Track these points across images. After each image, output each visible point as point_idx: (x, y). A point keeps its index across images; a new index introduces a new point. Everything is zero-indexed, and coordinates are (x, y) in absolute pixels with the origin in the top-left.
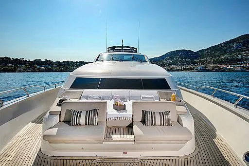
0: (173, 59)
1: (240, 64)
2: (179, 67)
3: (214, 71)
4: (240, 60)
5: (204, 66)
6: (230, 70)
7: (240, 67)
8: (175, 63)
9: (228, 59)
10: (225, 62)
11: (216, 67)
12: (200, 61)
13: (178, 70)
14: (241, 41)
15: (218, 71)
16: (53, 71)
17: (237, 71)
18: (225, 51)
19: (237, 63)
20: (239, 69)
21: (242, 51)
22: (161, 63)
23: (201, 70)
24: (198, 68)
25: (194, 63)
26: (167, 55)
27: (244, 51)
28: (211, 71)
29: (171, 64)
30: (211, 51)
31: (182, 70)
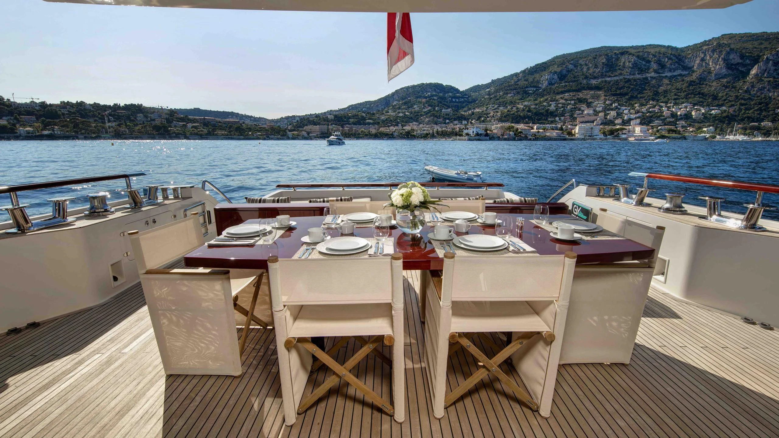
0: (412, 106)
1: (552, 122)
2: (426, 129)
3: (505, 139)
4: (553, 114)
5: (483, 126)
6: (536, 138)
7: (556, 129)
8: (416, 118)
9: (529, 111)
10: (524, 118)
11: (510, 128)
12: (473, 113)
13: (425, 137)
14: (556, 68)
15: (514, 139)
16: (18, 138)
17: (550, 139)
18: (526, 93)
19: (547, 119)
20: (554, 134)
21: (558, 93)
22: (383, 118)
23: (479, 137)
24: (472, 131)
25: (461, 118)
26: (396, 97)
27: (562, 92)
28: (499, 139)
29: (407, 120)
30: (496, 91)
31: (433, 136)
